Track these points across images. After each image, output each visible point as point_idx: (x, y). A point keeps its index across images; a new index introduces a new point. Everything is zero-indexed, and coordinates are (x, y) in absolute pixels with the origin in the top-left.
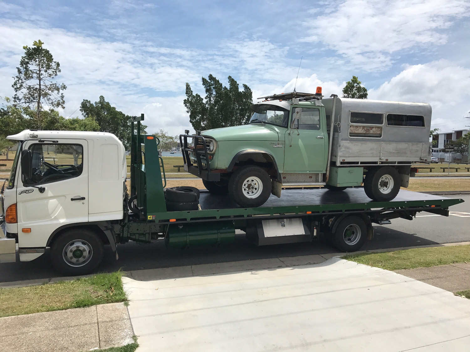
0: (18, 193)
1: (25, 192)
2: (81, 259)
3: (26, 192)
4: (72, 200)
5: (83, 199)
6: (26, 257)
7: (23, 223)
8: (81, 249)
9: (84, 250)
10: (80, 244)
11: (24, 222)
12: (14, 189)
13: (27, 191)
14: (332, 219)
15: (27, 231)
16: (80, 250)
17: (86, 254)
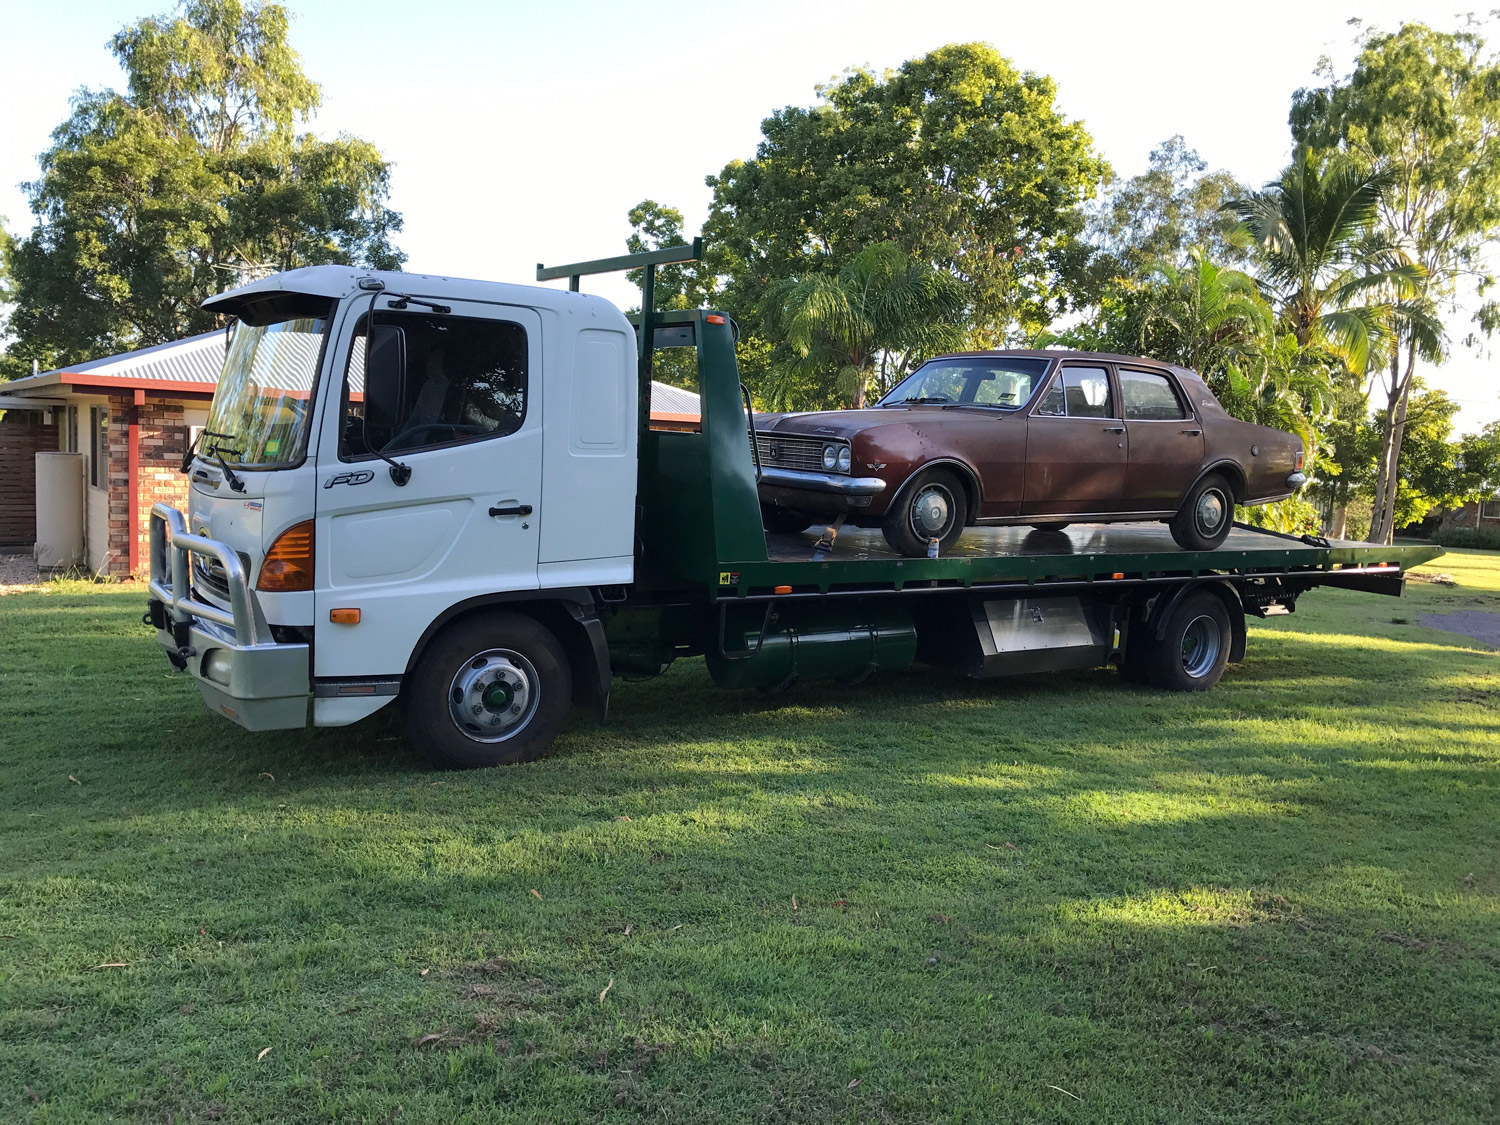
0: (321, 484)
1: (348, 479)
2: (506, 718)
3: (348, 481)
4: (493, 512)
5: (526, 510)
6: (339, 712)
7: (332, 590)
8: (510, 681)
9: (519, 686)
10: (504, 664)
11: (334, 588)
12: (307, 470)
13: (352, 475)
14: (1154, 600)
15: (345, 618)
16: (504, 685)
17: (521, 699)
